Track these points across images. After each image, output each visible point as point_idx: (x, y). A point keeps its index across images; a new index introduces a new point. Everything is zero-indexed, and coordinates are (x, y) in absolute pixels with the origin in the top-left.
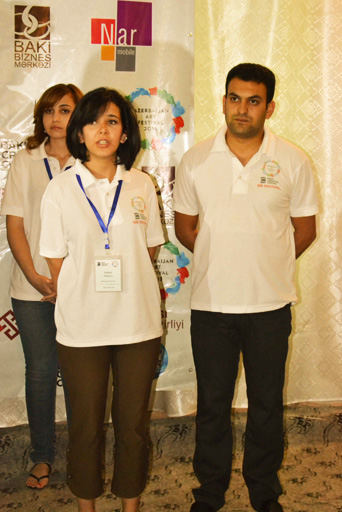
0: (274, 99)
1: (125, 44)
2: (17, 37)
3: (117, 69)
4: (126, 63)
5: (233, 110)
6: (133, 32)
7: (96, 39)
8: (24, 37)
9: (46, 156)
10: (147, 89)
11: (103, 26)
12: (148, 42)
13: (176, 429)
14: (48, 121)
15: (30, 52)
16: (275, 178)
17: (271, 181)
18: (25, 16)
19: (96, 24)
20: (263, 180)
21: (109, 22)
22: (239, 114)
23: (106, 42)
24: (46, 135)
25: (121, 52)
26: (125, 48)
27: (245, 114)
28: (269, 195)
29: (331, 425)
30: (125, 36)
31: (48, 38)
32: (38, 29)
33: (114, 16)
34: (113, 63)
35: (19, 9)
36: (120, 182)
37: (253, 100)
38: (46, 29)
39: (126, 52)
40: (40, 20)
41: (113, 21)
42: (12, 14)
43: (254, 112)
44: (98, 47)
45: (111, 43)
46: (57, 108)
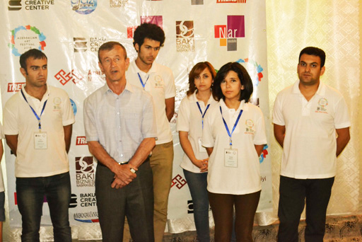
0: (325, 65)
1: (232, 37)
2: (177, 37)
3: (228, 50)
4: (232, 47)
5: (303, 70)
6: (235, 31)
7: (217, 35)
8: (181, 37)
9: (197, 100)
10: (243, 59)
11: (220, 29)
12: (243, 35)
13: (264, 232)
14: (197, 82)
15: (184, 44)
16: (325, 108)
17: (322, 109)
18: (181, 26)
19: (217, 28)
20: (318, 109)
21: (223, 27)
22: (306, 72)
23: (222, 37)
24: (196, 88)
25: (230, 41)
26: (231, 39)
27: (309, 72)
28: (321, 116)
29: (344, 228)
30: (231, 33)
31: (193, 36)
32: (188, 32)
33: (226, 24)
34: (226, 47)
35: (178, 23)
36: (242, 111)
37: (314, 65)
38: (192, 32)
39: (232, 41)
40: (188, 27)
41: (225, 26)
42: (175, 26)
43: (314, 71)
44: (218, 39)
45: (224, 37)
46: (201, 75)
